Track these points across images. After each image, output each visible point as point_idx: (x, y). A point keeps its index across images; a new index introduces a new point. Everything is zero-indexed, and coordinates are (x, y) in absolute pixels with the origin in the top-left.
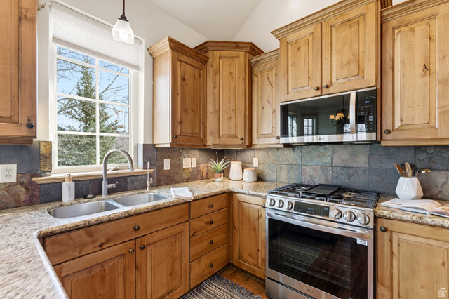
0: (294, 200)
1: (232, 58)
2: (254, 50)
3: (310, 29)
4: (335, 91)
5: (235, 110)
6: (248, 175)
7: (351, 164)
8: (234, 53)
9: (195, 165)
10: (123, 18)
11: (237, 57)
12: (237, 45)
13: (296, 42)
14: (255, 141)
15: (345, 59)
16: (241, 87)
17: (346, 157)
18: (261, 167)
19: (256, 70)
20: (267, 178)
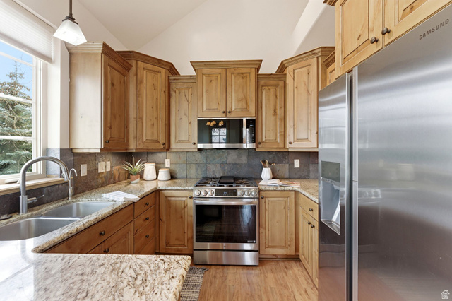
0: (214, 189)
1: (154, 72)
2: (172, 69)
3: (219, 70)
4: (234, 116)
5: (157, 118)
6: (163, 174)
7: (238, 162)
8: (156, 68)
9: (109, 169)
10: (71, 18)
11: (159, 72)
12: (159, 62)
13: (209, 75)
14: (173, 145)
15: (240, 97)
16: (163, 99)
17: (235, 157)
18: (173, 168)
19: (173, 86)
20: (178, 176)
